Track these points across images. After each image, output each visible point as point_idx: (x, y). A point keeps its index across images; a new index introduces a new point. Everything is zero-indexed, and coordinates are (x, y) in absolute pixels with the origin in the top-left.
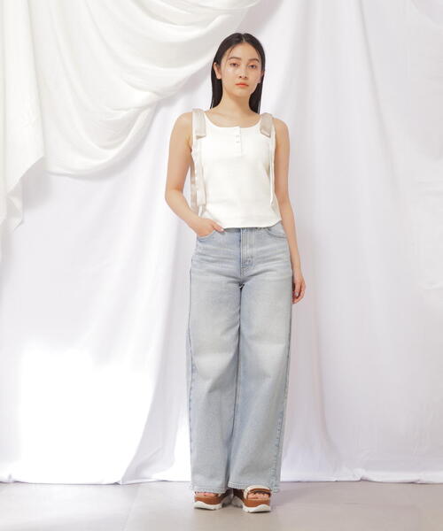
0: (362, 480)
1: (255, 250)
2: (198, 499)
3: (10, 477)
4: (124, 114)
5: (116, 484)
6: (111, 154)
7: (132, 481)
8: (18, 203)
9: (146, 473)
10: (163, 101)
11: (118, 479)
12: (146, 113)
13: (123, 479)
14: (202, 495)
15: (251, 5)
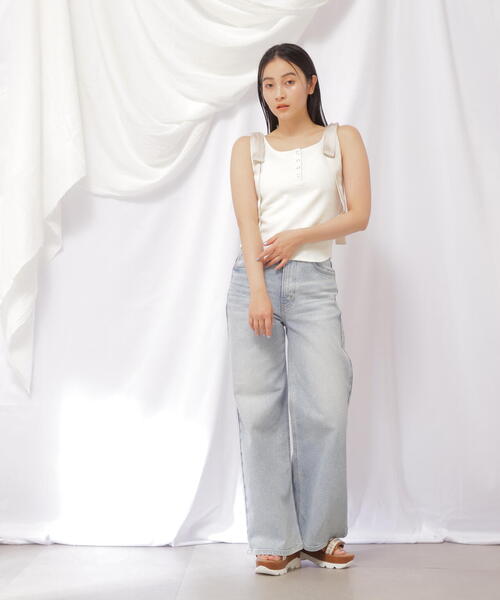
0: (444, 541)
1: (297, 285)
2: (260, 563)
3: (48, 538)
4: (175, 128)
5: (168, 546)
6: (162, 173)
7: (186, 543)
8: (57, 229)
9: (201, 534)
10: (221, 113)
11: (169, 539)
12: (201, 127)
13: (176, 540)
14: (264, 559)
15: (321, 4)
